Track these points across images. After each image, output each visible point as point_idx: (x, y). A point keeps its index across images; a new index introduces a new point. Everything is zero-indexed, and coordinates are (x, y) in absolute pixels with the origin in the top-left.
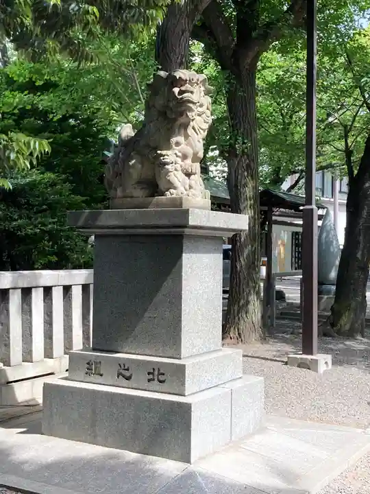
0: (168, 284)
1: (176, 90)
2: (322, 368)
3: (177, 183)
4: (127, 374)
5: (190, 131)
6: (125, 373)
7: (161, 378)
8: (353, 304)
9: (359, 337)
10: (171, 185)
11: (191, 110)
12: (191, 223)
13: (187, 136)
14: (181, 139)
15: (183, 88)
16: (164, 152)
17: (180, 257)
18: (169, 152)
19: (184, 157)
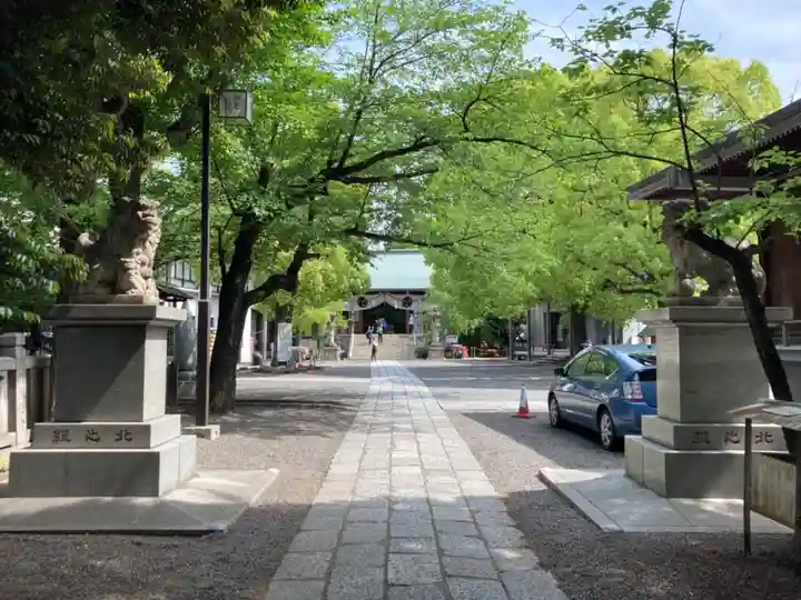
0: (131, 364)
1: (140, 213)
2: (214, 436)
3: (137, 284)
4: (95, 437)
5: (147, 244)
6: (92, 436)
7: (128, 437)
8: (225, 385)
9: (231, 413)
10: (132, 286)
11: (150, 229)
12: (157, 316)
13: (145, 248)
14: (140, 250)
15: (146, 212)
16: (128, 260)
17: (143, 342)
18: (132, 260)
19: (143, 264)
